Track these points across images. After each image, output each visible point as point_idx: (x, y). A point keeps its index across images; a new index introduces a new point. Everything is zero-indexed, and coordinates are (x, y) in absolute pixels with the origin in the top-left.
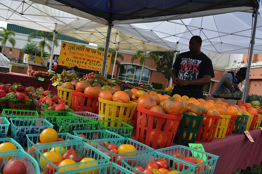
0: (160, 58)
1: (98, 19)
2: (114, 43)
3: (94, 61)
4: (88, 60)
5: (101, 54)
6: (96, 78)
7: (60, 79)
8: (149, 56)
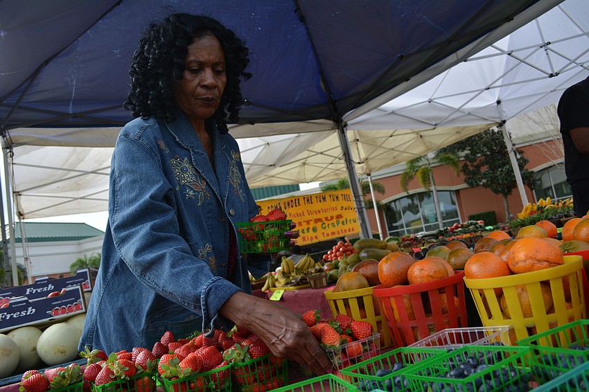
0: (465, 157)
1: (310, 124)
2: (359, 163)
3: (329, 218)
4: (317, 220)
5: (337, 198)
6: (361, 249)
7: (283, 281)
8: (438, 162)
